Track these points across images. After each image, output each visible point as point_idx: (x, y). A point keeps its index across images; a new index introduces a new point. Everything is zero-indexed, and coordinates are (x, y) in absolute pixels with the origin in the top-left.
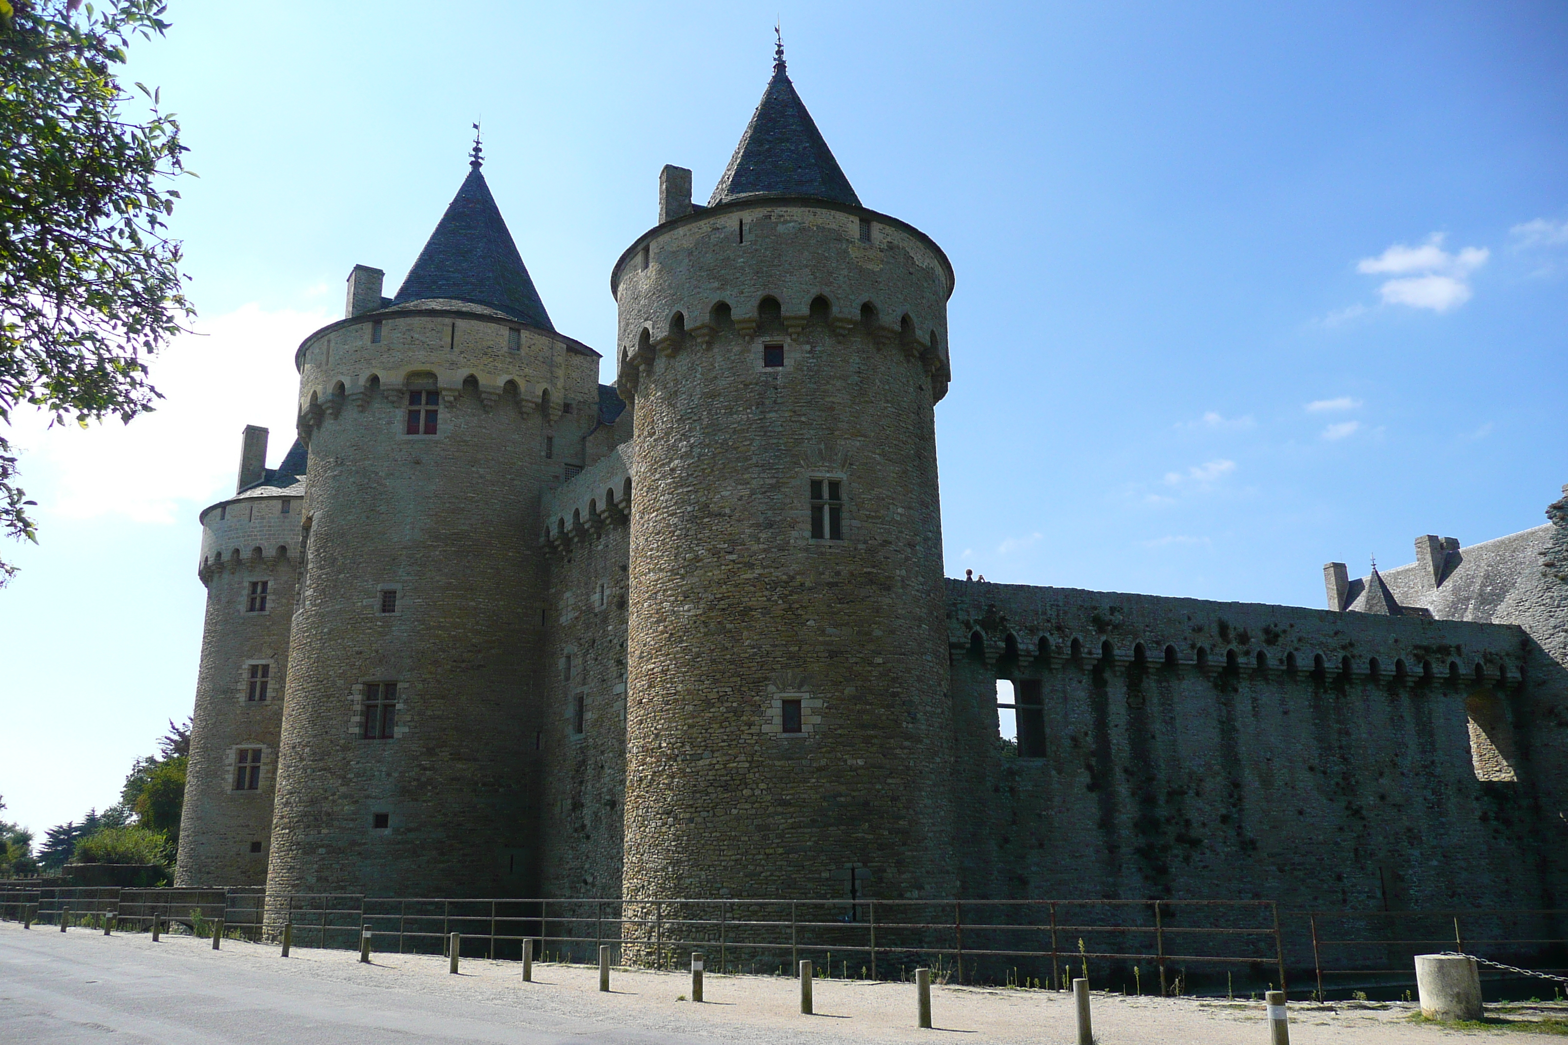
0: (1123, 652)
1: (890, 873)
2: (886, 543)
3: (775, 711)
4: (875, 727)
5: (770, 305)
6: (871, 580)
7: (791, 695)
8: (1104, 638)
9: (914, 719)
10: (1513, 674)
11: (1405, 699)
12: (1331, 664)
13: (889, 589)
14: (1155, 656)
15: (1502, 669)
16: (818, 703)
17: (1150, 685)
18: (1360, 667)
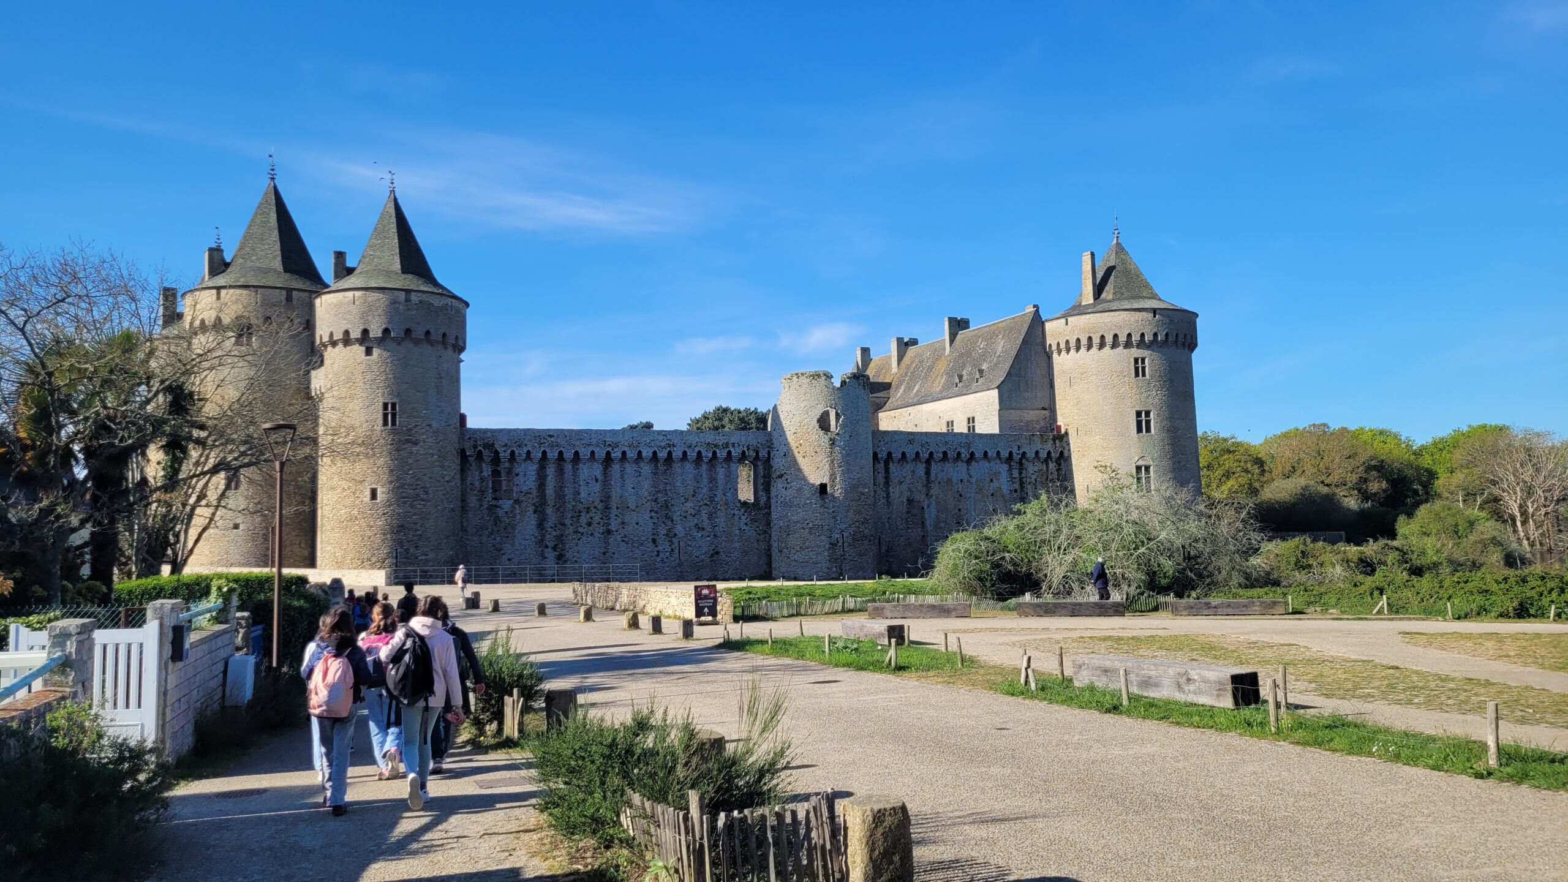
0: (553, 454)
1: (412, 550)
2: (416, 426)
3: (368, 493)
4: (408, 497)
5: (365, 332)
6: (408, 441)
7: (374, 486)
8: (542, 449)
9: (427, 493)
10: (763, 453)
11: (704, 467)
12: (662, 455)
13: (416, 444)
14: (569, 455)
15: (757, 453)
16: (384, 490)
17: (568, 467)
18: (677, 453)
